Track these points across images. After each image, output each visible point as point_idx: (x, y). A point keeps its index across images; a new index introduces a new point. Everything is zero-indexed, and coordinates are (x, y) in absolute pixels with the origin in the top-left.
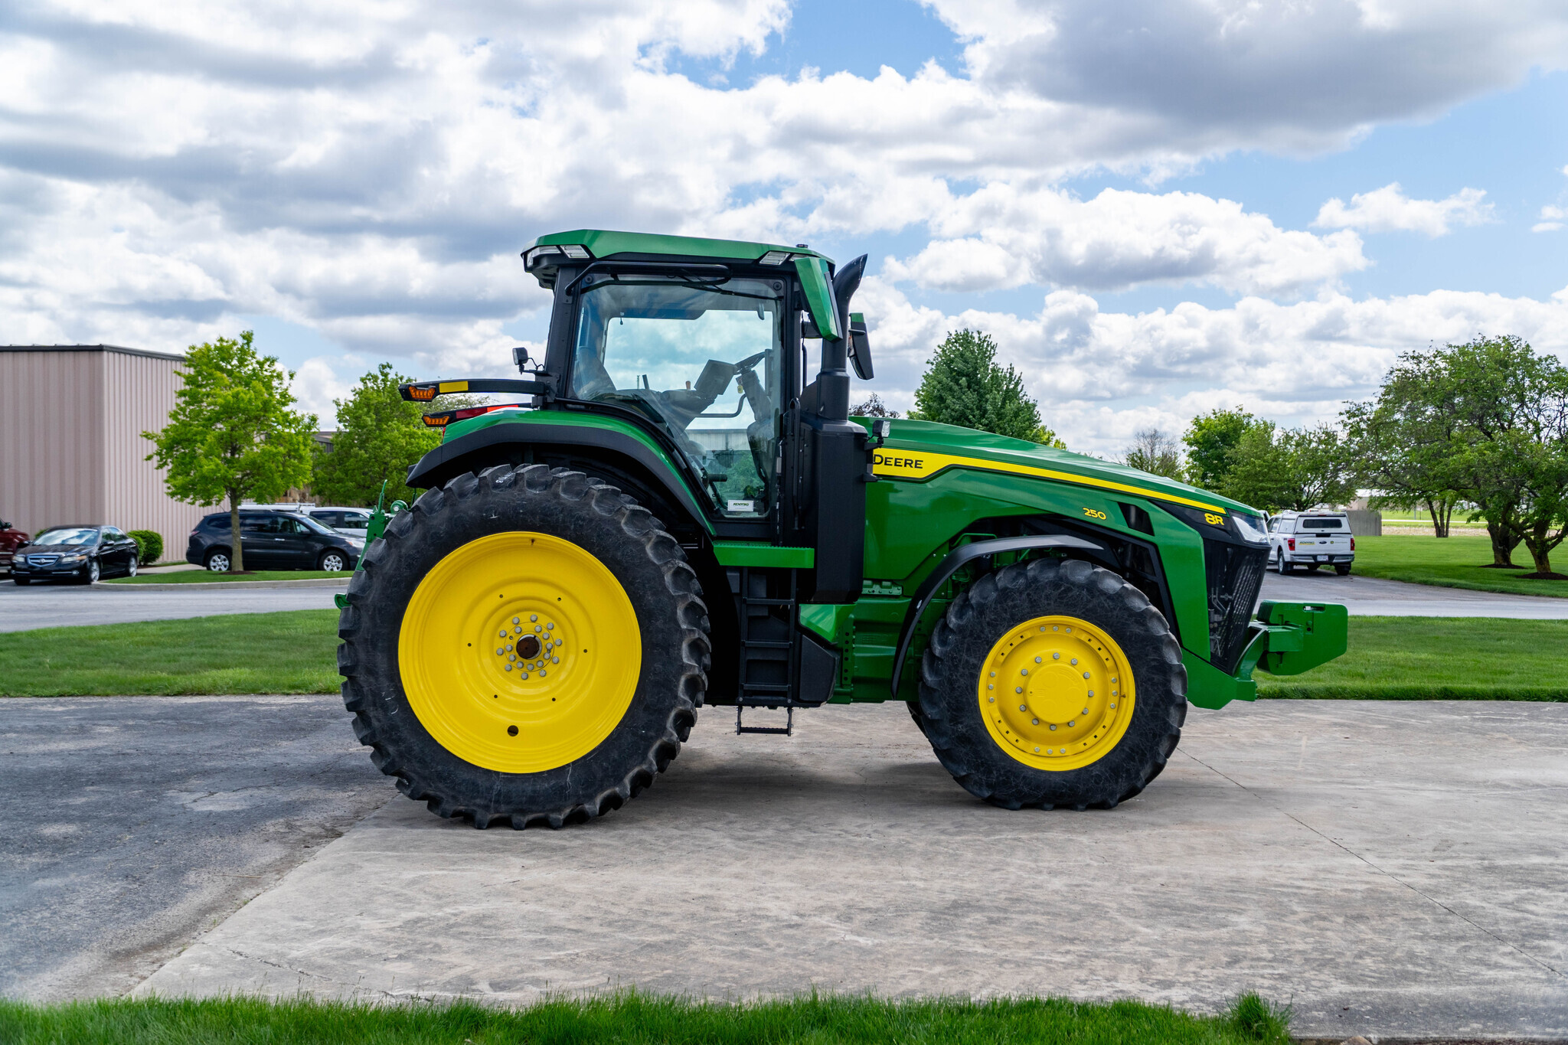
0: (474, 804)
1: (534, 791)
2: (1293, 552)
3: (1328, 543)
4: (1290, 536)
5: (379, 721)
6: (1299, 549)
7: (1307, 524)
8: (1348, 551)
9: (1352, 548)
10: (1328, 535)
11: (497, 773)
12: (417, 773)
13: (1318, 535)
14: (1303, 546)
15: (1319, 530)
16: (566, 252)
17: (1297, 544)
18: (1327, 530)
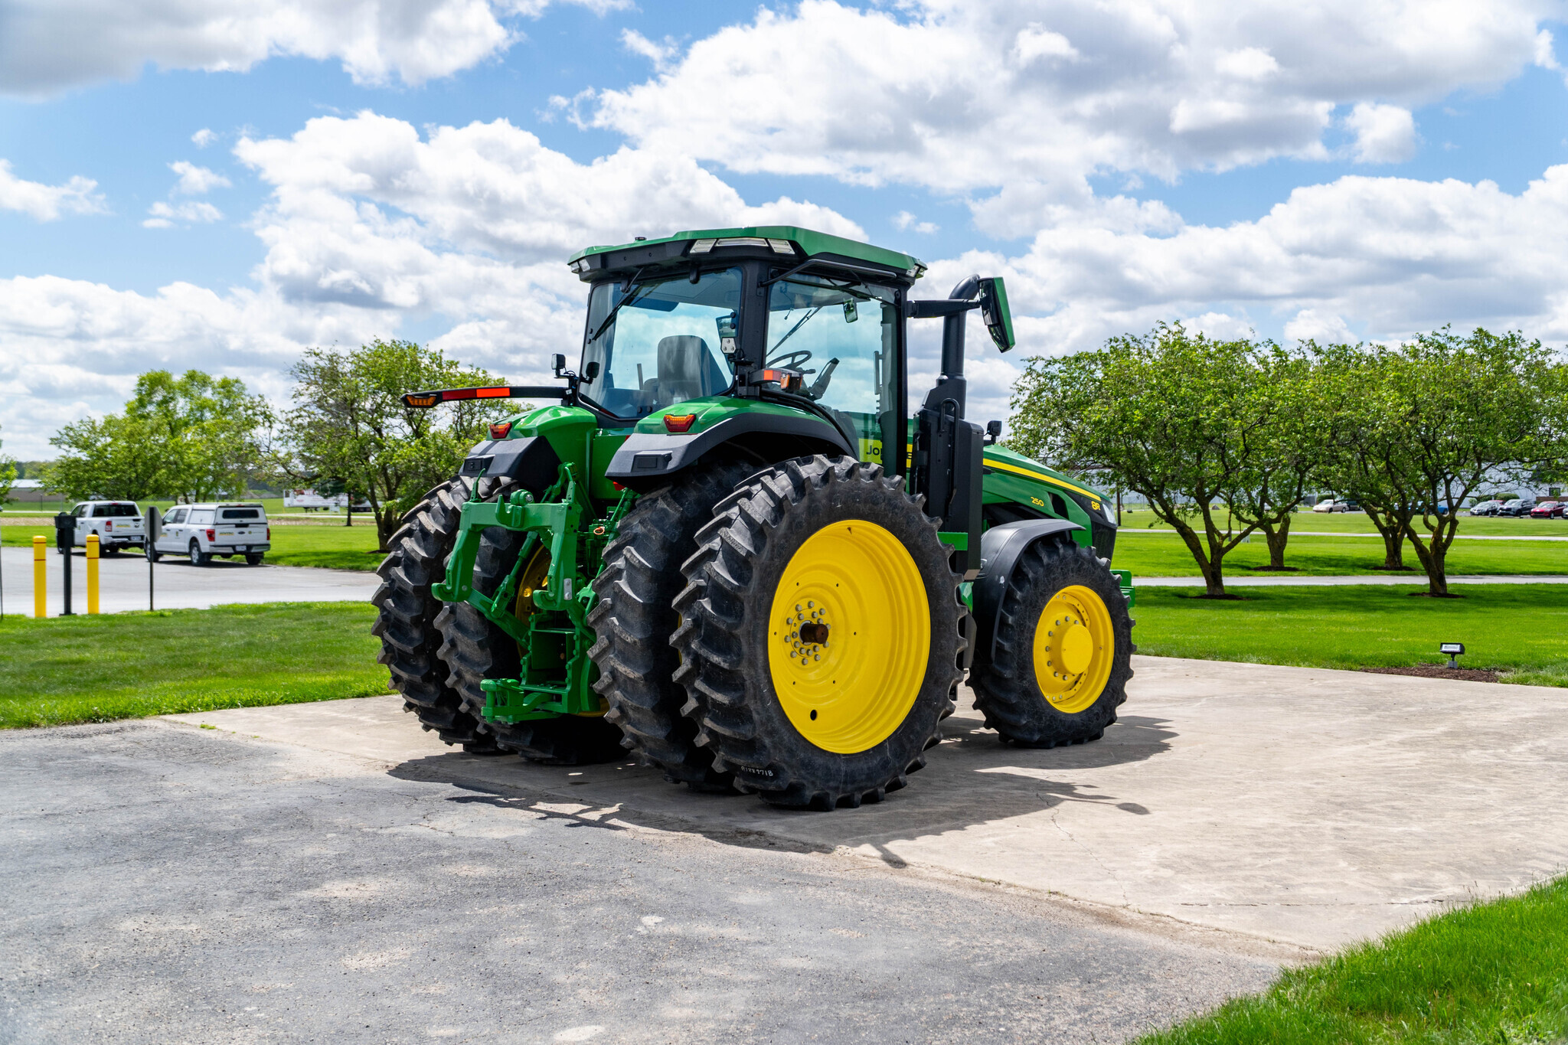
0: (829, 788)
1: (869, 768)
2: (212, 543)
3: (247, 534)
4: (209, 527)
5: (758, 713)
6: (219, 539)
7: (226, 514)
8: (264, 541)
9: (268, 538)
10: (246, 525)
11: (838, 755)
12: (786, 763)
13: (238, 526)
14: (223, 536)
15: (237, 521)
16: (773, 246)
17: (217, 536)
18: (245, 521)
